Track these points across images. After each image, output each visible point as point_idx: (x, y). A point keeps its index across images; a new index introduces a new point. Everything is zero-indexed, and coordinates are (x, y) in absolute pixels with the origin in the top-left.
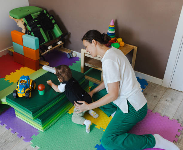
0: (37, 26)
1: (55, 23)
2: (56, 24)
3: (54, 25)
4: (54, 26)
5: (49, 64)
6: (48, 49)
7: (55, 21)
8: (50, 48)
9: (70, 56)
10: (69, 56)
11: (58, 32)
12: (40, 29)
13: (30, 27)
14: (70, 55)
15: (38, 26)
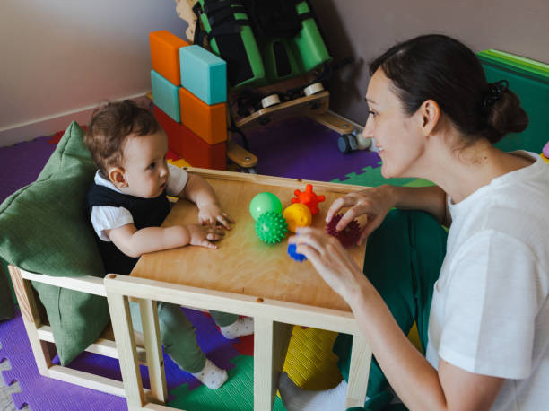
0: (233, 17)
1: (306, 16)
2: (312, 21)
3: (302, 20)
4: (301, 28)
5: (259, 161)
6: (261, 107)
7: (310, 6)
8: (268, 105)
9: (348, 146)
10: (342, 145)
11: (312, 49)
12: (240, 30)
13: (209, 16)
14: (347, 141)
15: (238, 16)
